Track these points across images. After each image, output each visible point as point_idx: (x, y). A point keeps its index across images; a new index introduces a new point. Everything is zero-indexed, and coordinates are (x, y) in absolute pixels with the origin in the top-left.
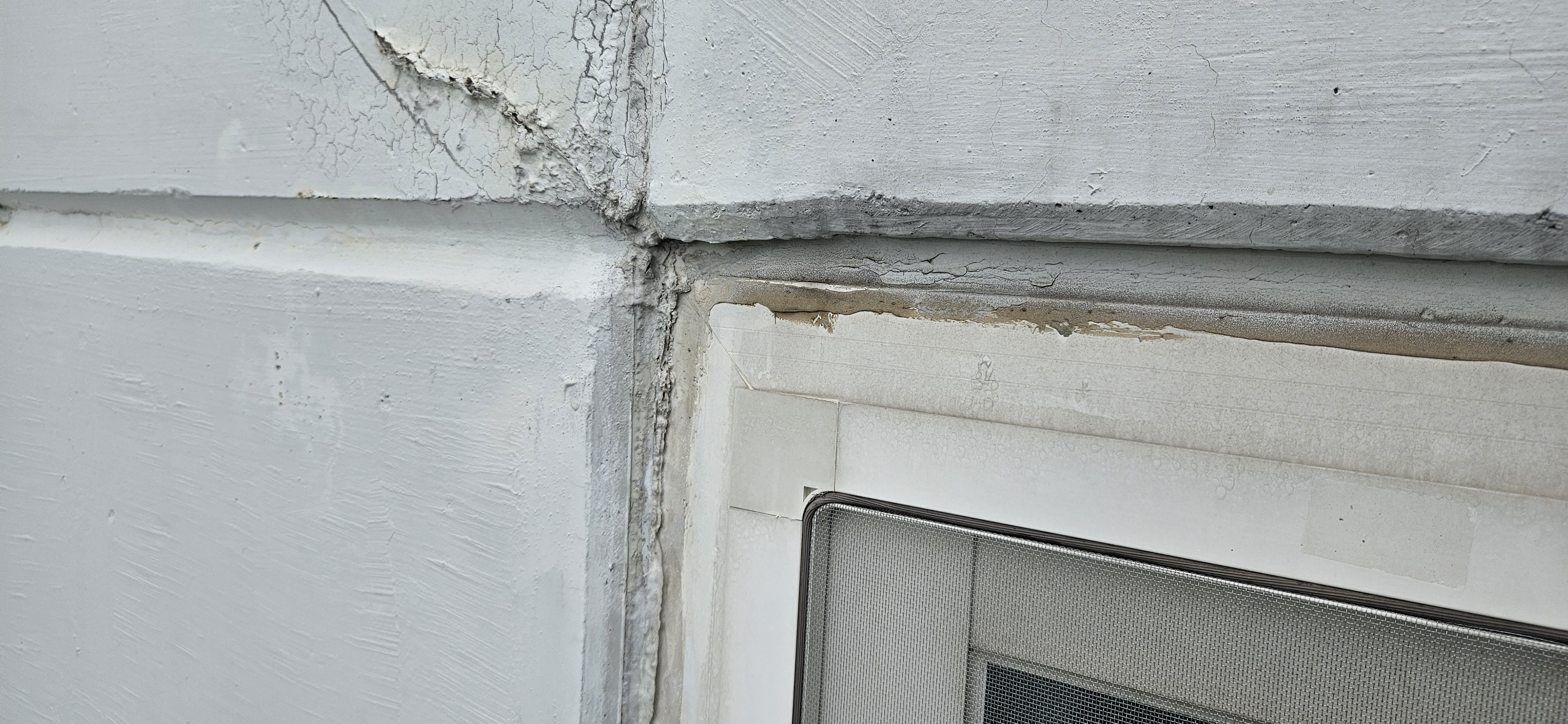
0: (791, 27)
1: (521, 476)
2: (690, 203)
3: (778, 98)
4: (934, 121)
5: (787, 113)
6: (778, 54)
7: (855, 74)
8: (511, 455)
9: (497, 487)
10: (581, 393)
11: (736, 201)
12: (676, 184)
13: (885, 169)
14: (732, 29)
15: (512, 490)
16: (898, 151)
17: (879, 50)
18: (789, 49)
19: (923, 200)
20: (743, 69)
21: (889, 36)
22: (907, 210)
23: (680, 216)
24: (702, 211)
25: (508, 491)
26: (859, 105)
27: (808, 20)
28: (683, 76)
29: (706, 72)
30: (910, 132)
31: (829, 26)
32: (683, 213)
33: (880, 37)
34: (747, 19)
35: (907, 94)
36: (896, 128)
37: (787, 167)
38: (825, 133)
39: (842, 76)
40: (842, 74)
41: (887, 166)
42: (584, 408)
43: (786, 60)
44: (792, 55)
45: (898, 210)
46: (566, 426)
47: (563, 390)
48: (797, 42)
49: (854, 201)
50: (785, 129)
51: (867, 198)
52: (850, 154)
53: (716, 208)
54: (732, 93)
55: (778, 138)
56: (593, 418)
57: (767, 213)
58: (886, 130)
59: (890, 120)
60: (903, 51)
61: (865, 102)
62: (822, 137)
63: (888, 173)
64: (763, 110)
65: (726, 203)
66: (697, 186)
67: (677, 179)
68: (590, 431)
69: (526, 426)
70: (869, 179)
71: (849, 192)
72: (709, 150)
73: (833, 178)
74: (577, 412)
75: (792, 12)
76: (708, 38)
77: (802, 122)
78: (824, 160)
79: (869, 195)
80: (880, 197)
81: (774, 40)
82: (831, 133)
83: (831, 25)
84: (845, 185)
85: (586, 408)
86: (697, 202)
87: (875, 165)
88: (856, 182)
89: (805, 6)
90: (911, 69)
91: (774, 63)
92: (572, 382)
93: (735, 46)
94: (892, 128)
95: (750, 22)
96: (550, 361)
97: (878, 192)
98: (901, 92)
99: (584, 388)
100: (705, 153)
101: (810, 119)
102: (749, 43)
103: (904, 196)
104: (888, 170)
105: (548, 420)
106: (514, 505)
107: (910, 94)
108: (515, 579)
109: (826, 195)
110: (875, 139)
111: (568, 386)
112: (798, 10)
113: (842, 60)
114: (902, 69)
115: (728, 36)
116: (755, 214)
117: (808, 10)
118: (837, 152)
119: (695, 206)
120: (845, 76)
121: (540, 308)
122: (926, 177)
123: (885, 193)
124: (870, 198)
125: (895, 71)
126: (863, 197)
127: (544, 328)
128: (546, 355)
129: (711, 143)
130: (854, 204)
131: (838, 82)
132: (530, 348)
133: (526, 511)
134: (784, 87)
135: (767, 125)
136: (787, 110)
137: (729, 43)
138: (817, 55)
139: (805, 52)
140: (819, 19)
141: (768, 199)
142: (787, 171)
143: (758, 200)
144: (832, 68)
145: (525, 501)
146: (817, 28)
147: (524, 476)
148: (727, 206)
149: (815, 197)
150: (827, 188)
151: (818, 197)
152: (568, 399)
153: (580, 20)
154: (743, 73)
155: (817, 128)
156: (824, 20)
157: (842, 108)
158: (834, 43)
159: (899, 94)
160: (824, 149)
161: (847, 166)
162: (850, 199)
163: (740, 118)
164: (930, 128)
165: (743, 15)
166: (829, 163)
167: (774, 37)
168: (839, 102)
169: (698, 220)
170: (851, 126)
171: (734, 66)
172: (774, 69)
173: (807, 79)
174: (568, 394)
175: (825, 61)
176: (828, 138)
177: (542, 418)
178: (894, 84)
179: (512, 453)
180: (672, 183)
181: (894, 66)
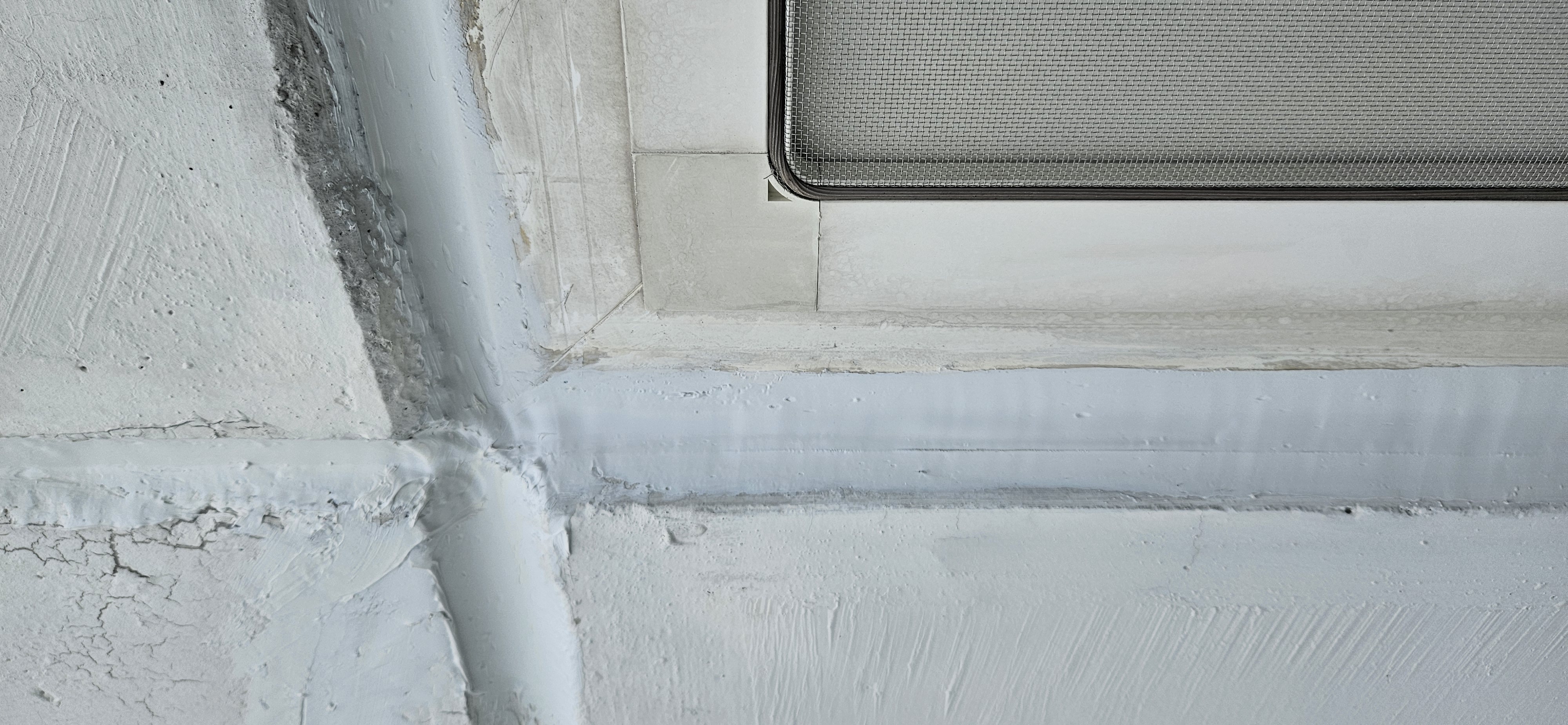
0: (81, 246)
1: (811, 598)
2: (375, 382)
3: (188, 260)
4: (140, 9)
5: (203, 245)
6: (125, 261)
7: (113, 143)
8: (787, 611)
9: (833, 626)
10: (680, 522)
11: (353, 316)
12: (354, 402)
13: (237, 86)
14: (114, 332)
15: (834, 609)
16: (204, 67)
17: (66, 106)
18: (112, 247)
19: (266, 21)
20: (165, 314)
21: (41, 89)
22: (293, 49)
23: (402, 396)
24: (384, 364)
25: (836, 614)
26: (157, 135)
27: (62, 220)
28: (203, 399)
29: (185, 366)
30: (170, 48)
31: (60, 188)
32: (396, 392)
33: (49, 107)
34: (92, 311)
35: (114, 56)
36: (171, 72)
37: (281, 241)
38: (213, 185)
39: (123, 163)
40: (120, 163)
41: (232, 85)
42: (700, 518)
43: (129, 251)
44: (119, 241)
45: (299, 64)
46: (731, 541)
47: (681, 548)
48: (98, 235)
49: (301, 134)
50: (229, 248)
51: (289, 113)
52: (232, 144)
53: (371, 344)
54: (203, 329)
55: (244, 257)
56: (713, 504)
57: (360, 269)
58: (179, 88)
59: (162, 83)
60: (56, 68)
61: (148, 125)
62: (221, 189)
63: (241, 80)
64: (212, 282)
65: (360, 331)
66: (348, 372)
67: (347, 401)
68: (731, 508)
69: (742, 593)
70: (260, 112)
71: (290, 145)
72: (292, 357)
73: (276, 170)
74: (709, 526)
75: (59, 245)
76: (138, 365)
77: (210, 221)
78: (254, 185)
79: (284, 110)
80: (284, 93)
81: (108, 270)
82: (210, 175)
83: (58, 183)
84: (280, 149)
85: (700, 516)
86: (371, 372)
87: (236, 103)
88: (272, 134)
89: (44, 225)
90: (78, 52)
91: (140, 268)
92: (667, 535)
93: (136, 326)
94: (173, 78)
95: (95, 305)
96: (645, 564)
97: (275, 94)
98: (117, 67)
99: (672, 519)
100: (299, 364)
101: (201, 209)
102: (125, 306)
103: (268, 53)
104: (236, 82)
105: (728, 565)
106: (854, 607)
107: (113, 52)
108: (957, 602)
109: (303, 179)
110: (198, 105)
111: (673, 540)
112: (54, 235)
113: (100, 164)
114: (81, 66)
115: (125, 337)
116: (369, 288)
117: (48, 220)
118: (237, 166)
119: (378, 374)
120: (121, 158)
121: (577, 580)
122: (231, 18)
123: (273, 85)
124: (288, 108)
125: (88, 79)
126: (291, 120)
127: (602, 574)
128: (639, 571)
129: (282, 356)
130: (306, 134)
131: (134, 169)
132: (634, 591)
133: (859, 589)
134: (169, 252)
135: (231, 274)
136: (200, 245)
137: (136, 336)
138: (107, 204)
139: (108, 221)
140: (55, 203)
141: (336, 267)
142: (288, 241)
143: (340, 284)
144: (118, 180)
145: (846, 592)
146: (68, 206)
147: (812, 594)
148: (364, 329)
149: (312, 196)
150: (293, 177)
151: (310, 191)
152: (693, 540)
153: (175, 539)
154: (171, 313)
155: (212, 197)
156: (55, 195)
157: (170, 159)
158: (81, 178)
159: (120, 69)
160: (238, 185)
161: (251, 148)
162: (300, 142)
163: (233, 315)
164: (154, 16)
165: (89, 317)
166: (256, 177)
167: (103, 269)
168: (161, 164)
169: (401, 369)
170: (192, 146)
171: (164, 326)
172: (148, 267)
173: (145, 217)
174: (686, 540)
175: (111, 190)
176: (219, 180)
177: (726, 572)
178: (107, 79)
179: (783, 611)
180: (355, 408)
181: (82, 81)
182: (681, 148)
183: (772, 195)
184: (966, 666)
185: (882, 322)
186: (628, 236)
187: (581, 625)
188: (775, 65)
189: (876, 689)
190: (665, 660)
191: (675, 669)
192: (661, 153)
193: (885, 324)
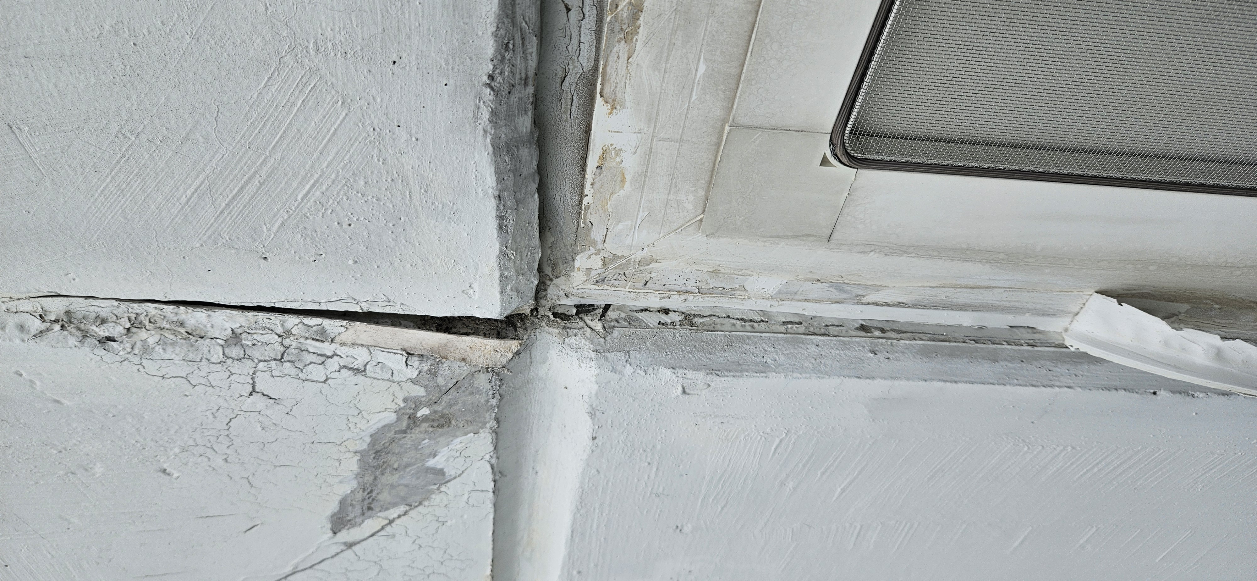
0: (290, 174)
1: (768, 430)
2: (498, 281)
3: (376, 190)
4: (393, 7)
5: (392, 180)
6: (324, 188)
7: (340, 103)
8: (747, 438)
9: (776, 449)
10: (692, 381)
11: (496, 236)
12: (477, 294)
13: (456, 70)
14: (300, 236)
15: (781, 438)
16: (433, 55)
17: (308, 73)
18: (316, 176)
19: (495, 25)
20: (345, 226)
21: (289, 59)
22: (507, 45)
23: (512, 290)
24: (506, 269)
25: (781, 441)
26: (379, 100)
27: (279, 154)
28: (357, 285)
29: (351, 262)
30: (409, 38)
31: (285, 131)
32: (509, 287)
33: (292, 72)
34: (286, 220)
35: (360, 40)
36: (404, 55)
37: (456, 182)
38: (414, 139)
39: (344, 119)
40: (341, 118)
41: (453, 69)
42: (708, 379)
43: (330, 180)
44: (323, 172)
45: (508, 56)
46: (724, 394)
47: (687, 396)
48: (307, 167)
49: (496, 108)
50: (412, 183)
51: (492, 93)
52: (438, 111)
53: (503, 255)
54: (373, 237)
55: (423, 191)
56: (719, 370)
57: (509, 203)
58: (407, 68)
59: (394, 62)
60: (307, 44)
61: (374, 92)
62: (419, 143)
63: (461, 66)
64: (391, 206)
65: (497, 246)
66: (479, 273)
67: (471, 292)
68: (732, 374)
69: (720, 425)
70: (468, 90)
71: (485, 114)
72: (439, 261)
73: (468, 132)
74: (712, 384)
75: (272, 172)
76: (312, 259)
77: (403, 164)
78: (447, 142)
79: (488, 90)
80: (491, 77)
81: (308, 192)
82: (413, 132)
83: (284, 128)
84: (476, 118)
85: (709, 377)
86: (497, 274)
87: (451, 82)
88: (473, 106)
89: (263, 157)
90: (329, 33)
91: (335, 193)
92: (680, 389)
93: (319, 233)
94: (405, 60)
95: (289, 217)
96: (657, 406)
97: (485, 79)
98: (359, 48)
99: (687, 379)
100: (442, 265)
101: (398, 155)
102: (314, 218)
103: (489, 47)
104: (457, 67)
105: (716, 408)
106: (796, 437)
107: (360, 36)
108: (869, 436)
109: (488, 140)
110: (419, 82)
111: (684, 392)
112: (269, 165)
113: (324, 117)
114: (330, 45)
115: (308, 239)
116: (510, 215)
117: (267, 154)
118: (437, 127)
119: (502, 276)
120: (344, 114)
121: (603, 413)
122: (467, 20)
123: (486, 72)
124: (492, 89)
125: (332, 54)
126: (491, 98)
127: (623, 410)
128: (651, 409)
129: (430, 259)
130: (499, 107)
131: (352, 123)
132: (643, 421)
133: (803, 427)
134: (363, 183)
135: (407, 202)
136: (389, 180)
137: (317, 239)
138: (321, 146)
139: (318, 158)
140: (277, 142)
141: (492, 203)
142: (461, 183)
143: (494, 213)
144: (336, 130)
145: (794, 427)
146: (288, 145)
147: (769, 428)
148: (501, 245)
149: (491, 152)
150: (480, 138)
151: (491, 149)
152: (696, 392)
153: (305, 375)
154: (350, 225)
155: (409, 148)
156: (278, 136)
157: (383, 119)
158: (305, 126)
159: (362, 50)
160: (434, 141)
161: (454, 115)
162: (494, 113)
163: (400, 230)
164: (403, 13)
165: (283, 224)
166: (451, 136)
167: (304, 192)
168: (376, 122)
169: (516, 271)
170: (405, 110)
171: (342, 234)
172: (342, 192)
173: (351, 157)
174: (692, 392)
175: (328, 137)
176: (420, 136)
177: (714, 413)
178: (349, 56)
179: (745, 438)
180: (476, 297)
181: (326, 55)
182: (768, 126)
183: (824, 162)
184: (859, 474)
185: (871, 251)
186: (703, 182)
187: (596, 441)
188: (860, 72)
189: (791, 485)
190: (649, 464)
191: (655, 469)
192: (750, 127)
193: (873, 253)
